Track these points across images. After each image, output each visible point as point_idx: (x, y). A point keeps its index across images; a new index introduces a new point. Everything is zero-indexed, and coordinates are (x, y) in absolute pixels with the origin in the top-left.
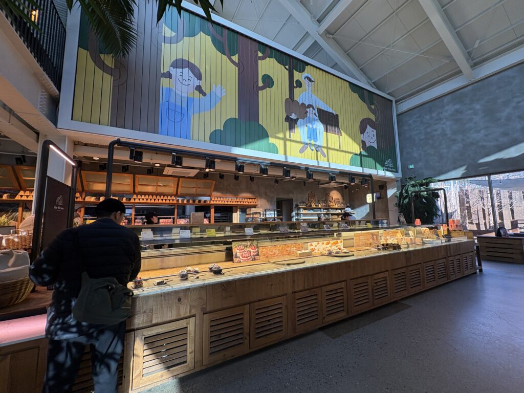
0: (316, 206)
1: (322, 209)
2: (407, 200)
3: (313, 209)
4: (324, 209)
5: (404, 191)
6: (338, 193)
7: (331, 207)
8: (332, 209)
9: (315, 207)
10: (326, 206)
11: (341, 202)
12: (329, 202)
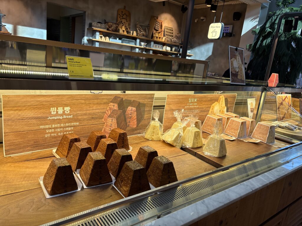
0: (128, 32)
1: (138, 41)
2: (269, 40)
3: (121, 37)
4: (141, 40)
5: (268, 25)
6: (173, 19)
7: (155, 39)
8: (156, 43)
9: (125, 33)
10: (146, 36)
11: (174, 35)
12: (154, 31)
